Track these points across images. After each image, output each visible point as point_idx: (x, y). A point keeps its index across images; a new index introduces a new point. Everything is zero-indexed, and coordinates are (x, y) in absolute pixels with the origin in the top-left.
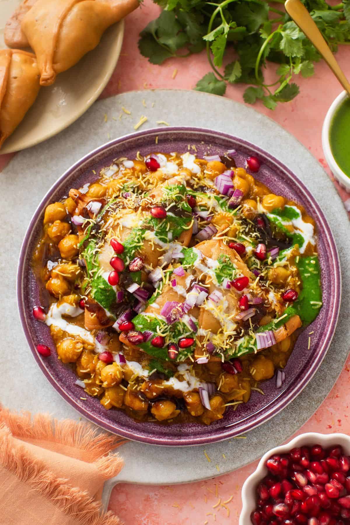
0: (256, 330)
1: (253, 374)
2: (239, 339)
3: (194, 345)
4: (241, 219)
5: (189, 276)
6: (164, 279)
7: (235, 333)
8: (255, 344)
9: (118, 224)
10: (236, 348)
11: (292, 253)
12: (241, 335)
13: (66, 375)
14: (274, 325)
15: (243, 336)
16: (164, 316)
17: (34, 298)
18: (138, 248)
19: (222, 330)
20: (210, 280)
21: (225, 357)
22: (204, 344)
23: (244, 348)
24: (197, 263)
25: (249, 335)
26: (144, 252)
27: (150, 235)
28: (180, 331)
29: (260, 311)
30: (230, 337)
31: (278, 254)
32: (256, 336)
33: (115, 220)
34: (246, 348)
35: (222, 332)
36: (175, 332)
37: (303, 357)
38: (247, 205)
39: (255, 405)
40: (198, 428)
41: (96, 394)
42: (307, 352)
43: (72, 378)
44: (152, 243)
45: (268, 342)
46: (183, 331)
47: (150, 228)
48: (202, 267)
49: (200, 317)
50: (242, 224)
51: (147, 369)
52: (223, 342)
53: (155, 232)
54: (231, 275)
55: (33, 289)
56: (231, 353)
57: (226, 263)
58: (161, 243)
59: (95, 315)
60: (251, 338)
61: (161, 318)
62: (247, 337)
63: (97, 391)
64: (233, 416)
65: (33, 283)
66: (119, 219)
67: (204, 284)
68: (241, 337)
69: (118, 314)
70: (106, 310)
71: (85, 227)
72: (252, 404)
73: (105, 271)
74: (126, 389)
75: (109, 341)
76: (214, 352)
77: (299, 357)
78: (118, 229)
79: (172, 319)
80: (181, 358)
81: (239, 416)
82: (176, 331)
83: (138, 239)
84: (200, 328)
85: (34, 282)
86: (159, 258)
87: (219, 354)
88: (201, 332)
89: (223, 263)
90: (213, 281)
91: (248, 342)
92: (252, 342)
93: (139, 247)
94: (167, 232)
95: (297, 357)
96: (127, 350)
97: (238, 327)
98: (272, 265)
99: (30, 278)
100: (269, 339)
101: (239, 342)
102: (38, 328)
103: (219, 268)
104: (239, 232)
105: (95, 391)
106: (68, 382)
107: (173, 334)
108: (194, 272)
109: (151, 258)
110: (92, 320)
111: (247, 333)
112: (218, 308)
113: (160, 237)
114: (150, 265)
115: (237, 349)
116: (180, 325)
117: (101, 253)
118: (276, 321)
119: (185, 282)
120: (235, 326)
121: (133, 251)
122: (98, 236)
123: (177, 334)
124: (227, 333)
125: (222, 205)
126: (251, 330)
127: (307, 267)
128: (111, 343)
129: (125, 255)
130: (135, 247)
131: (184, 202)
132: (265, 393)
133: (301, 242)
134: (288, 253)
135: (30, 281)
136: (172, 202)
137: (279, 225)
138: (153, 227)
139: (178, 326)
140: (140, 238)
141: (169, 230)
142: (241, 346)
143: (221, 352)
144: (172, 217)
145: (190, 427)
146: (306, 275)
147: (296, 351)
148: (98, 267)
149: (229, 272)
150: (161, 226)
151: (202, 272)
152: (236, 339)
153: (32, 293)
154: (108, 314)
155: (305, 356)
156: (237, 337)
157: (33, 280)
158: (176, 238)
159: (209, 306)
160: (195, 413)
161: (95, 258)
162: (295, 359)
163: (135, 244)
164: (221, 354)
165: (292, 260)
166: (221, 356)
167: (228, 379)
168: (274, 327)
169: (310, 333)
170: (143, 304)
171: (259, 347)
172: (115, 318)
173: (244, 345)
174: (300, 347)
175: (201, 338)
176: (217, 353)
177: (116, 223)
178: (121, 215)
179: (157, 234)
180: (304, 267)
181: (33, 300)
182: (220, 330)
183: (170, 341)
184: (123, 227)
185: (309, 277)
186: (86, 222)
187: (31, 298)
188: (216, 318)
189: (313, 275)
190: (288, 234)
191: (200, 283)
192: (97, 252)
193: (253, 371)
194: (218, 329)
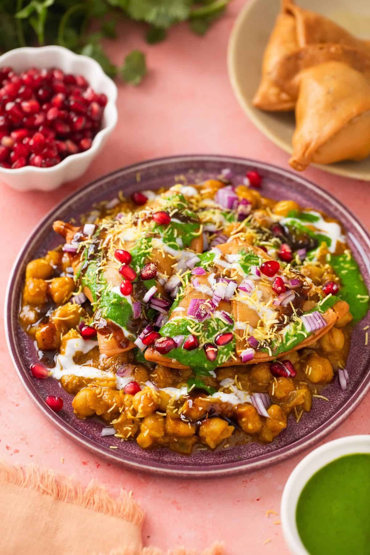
0: (300, 314)
1: (309, 373)
2: (284, 327)
3: (233, 340)
4: (254, 228)
5: (211, 275)
6: (183, 282)
7: (277, 321)
8: (303, 329)
9: (118, 239)
10: (282, 338)
11: (321, 252)
12: (285, 323)
13: (87, 428)
14: (319, 308)
15: (288, 324)
16: (192, 315)
17: (30, 357)
18: (147, 255)
19: (262, 323)
20: (235, 273)
21: (272, 350)
22: (245, 338)
23: (292, 336)
24: (217, 260)
25: (294, 321)
26: (154, 259)
27: (157, 243)
28: (214, 328)
29: (300, 295)
30: (272, 327)
31: (306, 255)
32: (302, 320)
33: (114, 236)
34: (295, 336)
35: (262, 325)
36: (209, 331)
37: (364, 354)
38: (258, 214)
39: (321, 413)
40: (260, 450)
41: (130, 433)
42: (365, 348)
43: (95, 429)
44: (162, 251)
45: (317, 321)
46: (218, 327)
47: (155, 236)
48: (223, 263)
49: (233, 311)
50: (257, 233)
51: (185, 386)
52: (267, 334)
53: (162, 239)
54: (257, 264)
55: (27, 348)
56: (277, 344)
57: (249, 253)
58: (171, 251)
59: (112, 335)
60: (297, 323)
61: (190, 318)
62: (292, 324)
63: (130, 429)
64: (298, 430)
65: (25, 342)
66: (118, 233)
67: (230, 278)
68: (285, 326)
69: (137, 332)
70: (124, 329)
71: (80, 252)
72: (318, 413)
73: (114, 286)
74: (165, 414)
75: (134, 370)
76: (259, 346)
77: (359, 355)
78: (120, 243)
79: (203, 315)
80: (222, 358)
81: (305, 428)
82: (210, 328)
83: (146, 247)
84: (236, 321)
85: (27, 341)
86: (172, 266)
87: (265, 348)
88: (239, 325)
89: (245, 254)
90: (239, 273)
91: (295, 329)
92: (299, 327)
93: (148, 253)
94: (175, 239)
95: (357, 355)
96: (156, 377)
97: (279, 314)
98: (302, 264)
99: (22, 337)
100: (318, 318)
101: (284, 332)
102: (42, 386)
103: (243, 259)
104: (256, 240)
105: (127, 431)
106: (91, 434)
107: (207, 333)
108: (216, 269)
109: (163, 266)
110: (108, 343)
111: (291, 320)
112: (252, 297)
113: (168, 243)
114: (164, 273)
115: (284, 338)
116: (212, 321)
117: (105, 271)
118: (320, 303)
119: (207, 280)
120: (276, 314)
121: (143, 258)
122: (97, 255)
123: (211, 332)
124: (268, 323)
125: (230, 220)
126: (295, 315)
127: (342, 264)
128: (136, 371)
129: (135, 264)
130: (144, 255)
131: (186, 210)
132: (329, 399)
133: (328, 241)
134: (316, 253)
135: (22, 340)
136: (174, 209)
137: (298, 227)
138: (159, 234)
139: (210, 322)
140: (147, 246)
141: (178, 236)
142: (287, 334)
143: (266, 346)
144: (177, 224)
145: (250, 452)
146: (344, 272)
147: (354, 351)
148: (105, 284)
149: (255, 261)
150: (168, 232)
151: (224, 268)
152: (279, 329)
153: (27, 353)
154: (127, 333)
155: (365, 352)
156: (281, 325)
157: (25, 339)
158: (187, 245)
159: (242, 297)
160: (252, 425)
161: (99, 277)
162: (355, 357)
163: (143, 251)
164: (267, 347)
165: (322, 259)
166: (268, 350)
167: (281, 380)
168: (320, 310)
169: (365, 329)
170: (165, 315)
171: (308, 329)
172: (134, 337)
173: (292, 333)
174: (358, 344)
175: (240, 332)
176: (262, 347)
177: (116, 239)
178: (120, 230)
179: (165, 240)
180: (339, 265)
181: (30, 359)
182: (260, 321)
183: (206, 342)
184: (125, 241)
185: (347, 274)
186: (81, 246)
187: (27, 358)
188: (252, 309)
189: (351, 272)
190: (311, 234)
191: (226, 277)
192: (100, 272)
193: (309, 369)
194: (258, 321)
